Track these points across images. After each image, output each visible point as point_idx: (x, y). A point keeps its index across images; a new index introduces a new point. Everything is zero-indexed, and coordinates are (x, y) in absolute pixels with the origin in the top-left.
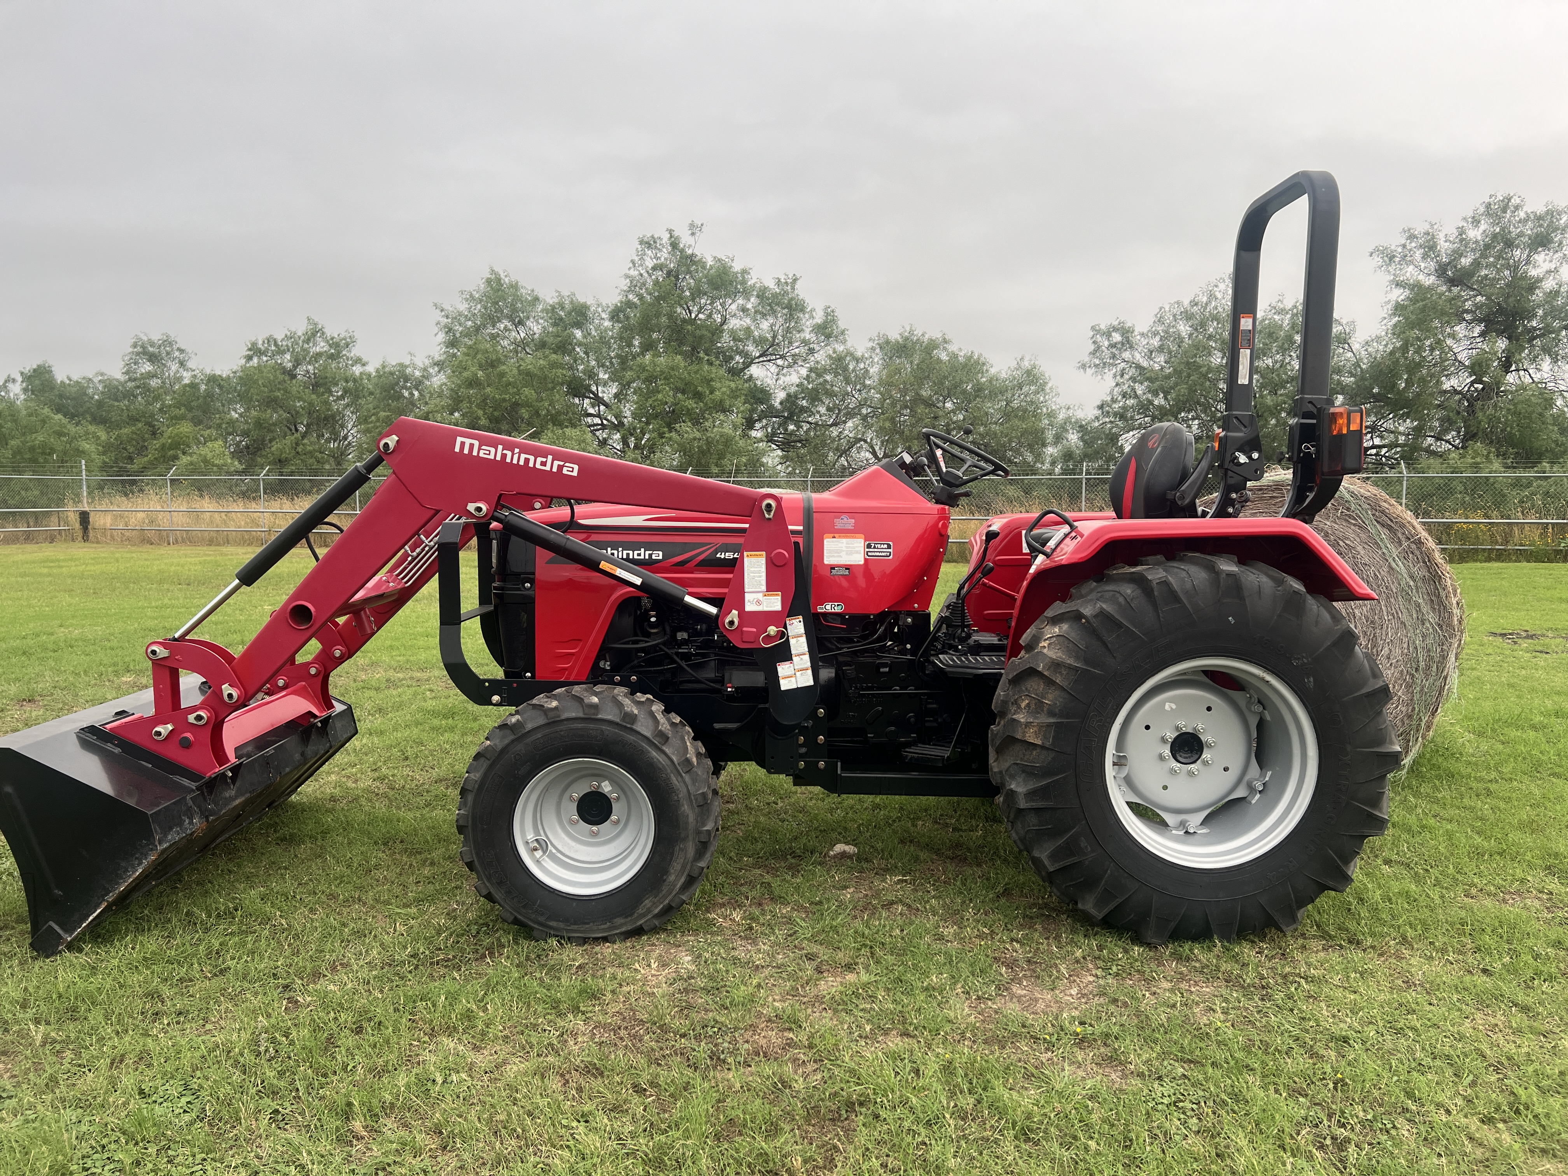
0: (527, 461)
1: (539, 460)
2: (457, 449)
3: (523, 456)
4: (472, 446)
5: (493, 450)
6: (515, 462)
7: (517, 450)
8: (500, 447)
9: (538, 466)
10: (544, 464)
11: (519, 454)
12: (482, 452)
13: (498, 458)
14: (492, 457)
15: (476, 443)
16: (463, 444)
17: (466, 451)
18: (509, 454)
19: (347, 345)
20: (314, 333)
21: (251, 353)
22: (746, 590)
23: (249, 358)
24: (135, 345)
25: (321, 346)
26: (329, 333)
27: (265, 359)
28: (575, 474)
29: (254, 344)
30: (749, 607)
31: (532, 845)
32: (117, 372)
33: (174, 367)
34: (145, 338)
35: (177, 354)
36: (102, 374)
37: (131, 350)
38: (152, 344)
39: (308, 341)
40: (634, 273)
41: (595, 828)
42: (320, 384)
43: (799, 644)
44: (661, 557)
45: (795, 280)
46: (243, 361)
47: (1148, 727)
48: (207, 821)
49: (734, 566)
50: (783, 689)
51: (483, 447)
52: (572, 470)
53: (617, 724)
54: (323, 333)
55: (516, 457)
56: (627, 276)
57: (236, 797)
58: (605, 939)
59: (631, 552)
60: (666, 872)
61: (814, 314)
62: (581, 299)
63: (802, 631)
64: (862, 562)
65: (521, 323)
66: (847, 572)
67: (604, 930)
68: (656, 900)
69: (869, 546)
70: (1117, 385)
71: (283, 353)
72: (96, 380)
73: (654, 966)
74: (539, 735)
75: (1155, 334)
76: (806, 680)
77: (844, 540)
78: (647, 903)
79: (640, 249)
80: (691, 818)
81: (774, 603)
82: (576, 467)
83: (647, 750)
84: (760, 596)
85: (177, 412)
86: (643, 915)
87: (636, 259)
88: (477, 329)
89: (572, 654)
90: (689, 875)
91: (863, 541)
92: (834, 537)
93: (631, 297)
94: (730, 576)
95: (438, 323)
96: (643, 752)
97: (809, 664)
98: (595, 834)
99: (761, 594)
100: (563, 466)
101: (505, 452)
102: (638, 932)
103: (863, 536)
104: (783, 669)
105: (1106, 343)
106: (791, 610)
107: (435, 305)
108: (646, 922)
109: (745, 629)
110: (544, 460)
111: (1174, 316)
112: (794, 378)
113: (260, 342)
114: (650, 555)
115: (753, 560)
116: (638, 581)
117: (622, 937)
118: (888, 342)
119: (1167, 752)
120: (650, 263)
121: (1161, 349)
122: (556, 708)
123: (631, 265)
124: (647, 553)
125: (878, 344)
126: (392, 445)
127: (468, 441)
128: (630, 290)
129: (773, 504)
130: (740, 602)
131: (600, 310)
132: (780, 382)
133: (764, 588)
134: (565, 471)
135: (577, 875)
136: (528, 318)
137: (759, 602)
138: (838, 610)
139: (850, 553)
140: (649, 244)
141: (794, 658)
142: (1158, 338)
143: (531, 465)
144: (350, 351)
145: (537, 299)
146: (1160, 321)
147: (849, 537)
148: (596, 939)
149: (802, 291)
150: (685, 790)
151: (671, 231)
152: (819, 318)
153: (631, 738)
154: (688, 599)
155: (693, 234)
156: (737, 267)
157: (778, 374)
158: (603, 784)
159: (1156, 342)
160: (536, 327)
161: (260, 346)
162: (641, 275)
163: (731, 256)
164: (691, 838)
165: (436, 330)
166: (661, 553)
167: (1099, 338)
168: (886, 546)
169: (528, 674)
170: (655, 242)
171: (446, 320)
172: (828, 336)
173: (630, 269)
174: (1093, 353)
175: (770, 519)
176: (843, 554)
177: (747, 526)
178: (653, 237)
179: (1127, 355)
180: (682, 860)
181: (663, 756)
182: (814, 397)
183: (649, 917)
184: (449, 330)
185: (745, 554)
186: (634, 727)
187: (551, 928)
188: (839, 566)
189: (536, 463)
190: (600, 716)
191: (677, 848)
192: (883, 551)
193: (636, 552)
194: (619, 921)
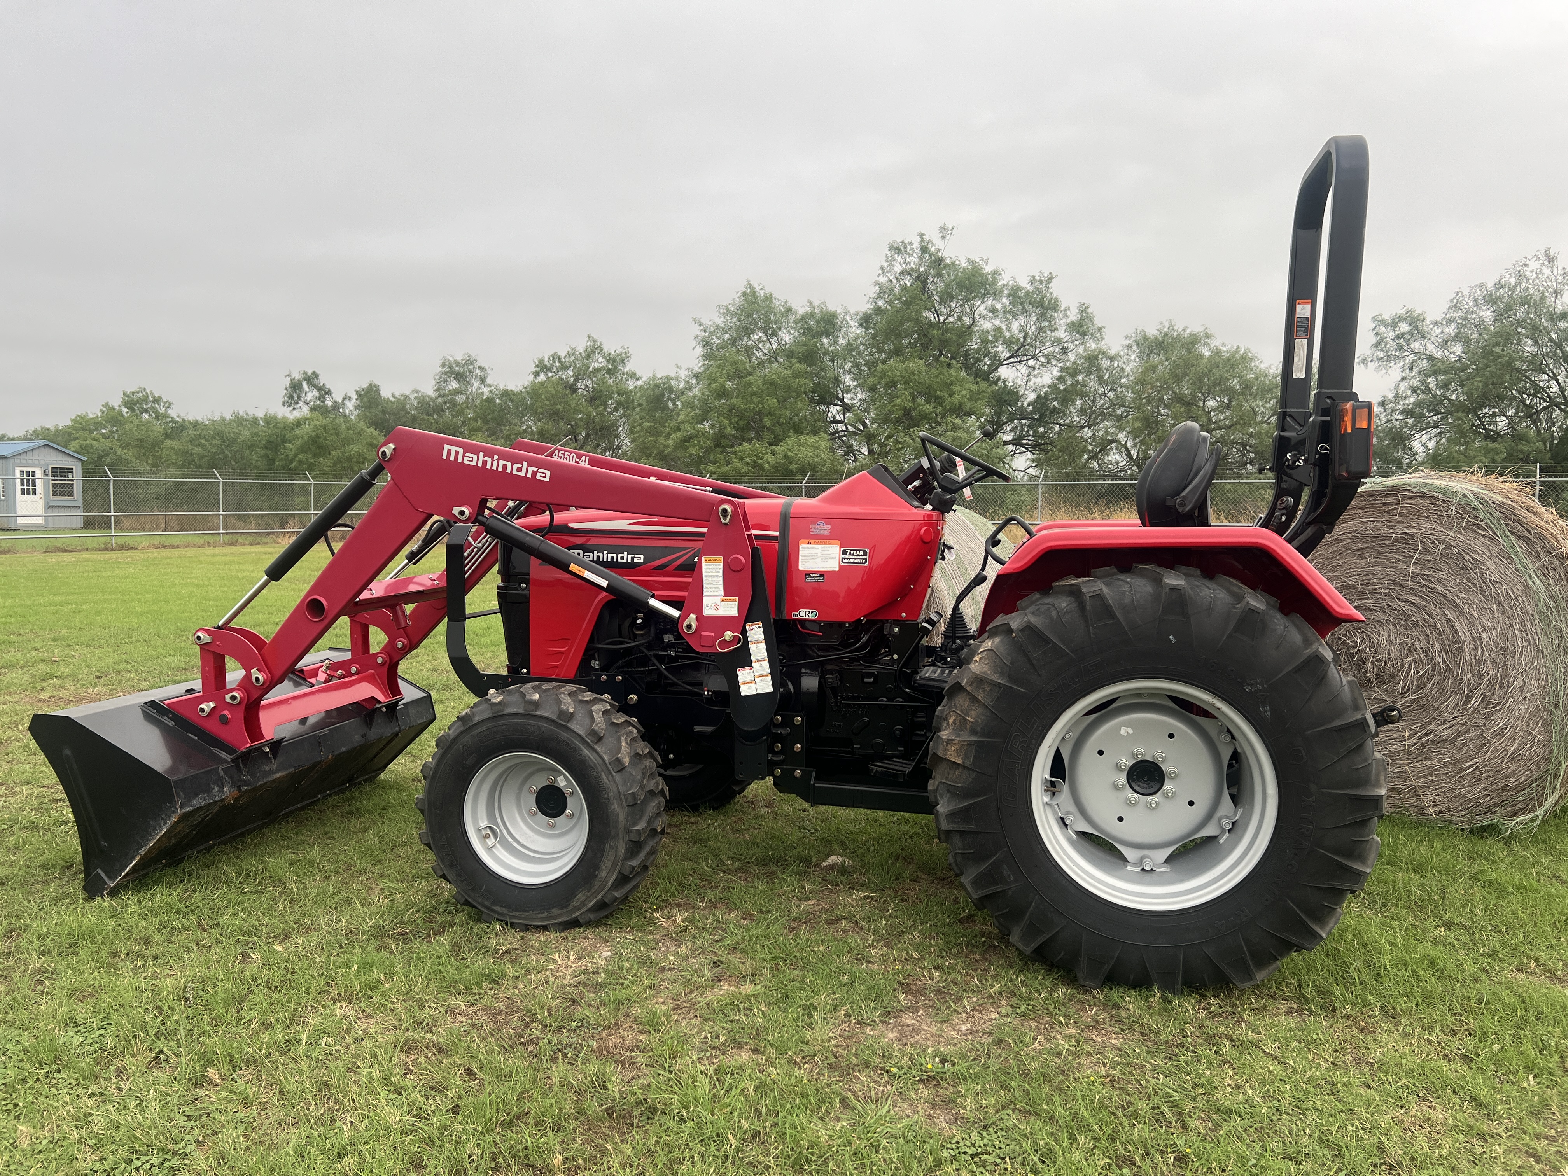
0: (505, 466)
1: (516, 466)
2: (444, 457)
3: (502, 463)
4: (457, 453)
5: (475, 457)
6: (494, 468)
7: (496, 457)
8: (482, 454)
9: (515, 472)
10: (519, 470)
11: (498, 460)
12: (466, 459)
13: (480, 465)
14: (474, 463)
15: (461, 450)
16: (449, 451)
17: (452, 459)
18: (489, 460)
19: (623, 360)
20: (594, 349)
21: (538, 369)
22: (704, 594)
23: (537, 374)
24: (443, 366)
25: (600, 362)
26: (606, 348)
27: (550, 374)
28: (547, 479)
29: (541, 361)
30: (708, 612)
31: (484, 832)
32: (429, 390)
33: (476, 384)
34: (451, 359)
35: (478, 372)
36: (417, 392)
37: (440, 369)
38: (457, 364)
39: (588, 357)
40: (883, 279)
41: (551, 821)
42: (597, 397)
43: (759, 650)
44: (642, 561)
45: (1050, 279)
46: (531, 377)
47: (1101, 753)
48: (239, 790)
49: (692, 569)
50: (743, 694)
51: (467, 454)
52: (544, 475)
53: (553, 721)
54: (602, 350)
55: (495, 463)
56: (877, 283)
57: (277, 771)
58: (545, 928)
59: (615, 556)
60: (597, 868)
61: (1069, 313)
62: (831, 308)
63: (762, 637)
64: (837, 569)
65: (774, 334)
66: (821, 579)
67: (542, 919)
68: (589, 894)
69: (844, 553)
70: (1403, 379)
71: (566, 368)
72: (412, 397)
73: (572, 958)
74: (484, 728)
75: (1450, 321)
76: (766, 686)
77: (819, 547)
78: (581, 896)
79: (889, 255)
80: (622, 817)
81: (731, 608)
82: (548, 473)
83: (580, 748)
84: (718, 601)
85: (474, 424)
86: (578, 908)
87: (886, 265)
88: (734, 341)
89: (562, 653)
90: (620, 873)
91: (838, 547)
92: (809, 543)
93: (880, 303)
94: (690, 580)
95: (696, 337)
96: (576, 750)
97: (768, 671)
98: (553, 826)
99: (719, 599)
100: (537, 472)
101: (486, 458)
102: (574, 924)
103: (838, 542)
104: (743, 675)
105: (1391, 334)
106: (749, 615)
107: (694, 320)
108: (581, 915)
109: (703, 633)
110: (520, 466)
111: (1475, 300)
112: (1046, 378)
113: (546, 359)
114: (633, 559)
115: (712, 565)
116: (604, 583)
117: (561, 928)
118: (1145, 338)
119: (1122, 779)
120: (898, 268)
121: (1457, 338)
122: (500, 703)
123: (880, 272)
124: (630, 556)
125: (1135, 341)
126: (388, 453)
127: (454, 449)
128: (879, 297)
129: (729, 509)
130: (698, 608)
131: (848, 318)
132: (1031, 383)
133: (721, 593)
134: (538, 477)
135: (525, 864)
136: (780, 329)
137: (717, 607)
138: (812, 617)
139: (825, 560)
140: (898, 249)
141: (754, 665)
142: (1453, 326)
143: (508, 471)
144: (624, 366)
145: (789, 310)
146: (1456, 307)
147: (825, 543)
148: (537, 927)
149: (1056, 290)
150: (615, 790)
151: (921, 235)
152: (1073, 316)
153: (565, 735)
154: (653, 602)
155: (943, 237)
156: (988, 269)
157: (1028, 376)
158: (559, 779)
159: (1451, 330)
160: (787, 337)
161: (546, 363)
162: (891, 281)
163: (985, 258)
164: (621, 836)
165: (694, 343)
166: (642, 557)
167: (1382, 329)
168: (862, 553)
169: (525, 670)
170: (905, 247)
171: (703, 334)
172: (1083, 334)
173: (879, 275)
174: (1376, 345)
175: (726, 524)
176: (818, 560)
177: (705, 530)
178: (902, 242)
179: (1416, 346)
180: (613, 858)
181: (595, 754)
182: (1066, 397)
183: (584, 910)
184: (706, 343)
185: (704, 558)
186: (569, 725)
187: (496, 912)
188: (814, 572)
189: (513, 469)
190: (538, 713)
191: (607, 846)
192: (858, 557)
193: (620, 556)
194: (555, 911)
